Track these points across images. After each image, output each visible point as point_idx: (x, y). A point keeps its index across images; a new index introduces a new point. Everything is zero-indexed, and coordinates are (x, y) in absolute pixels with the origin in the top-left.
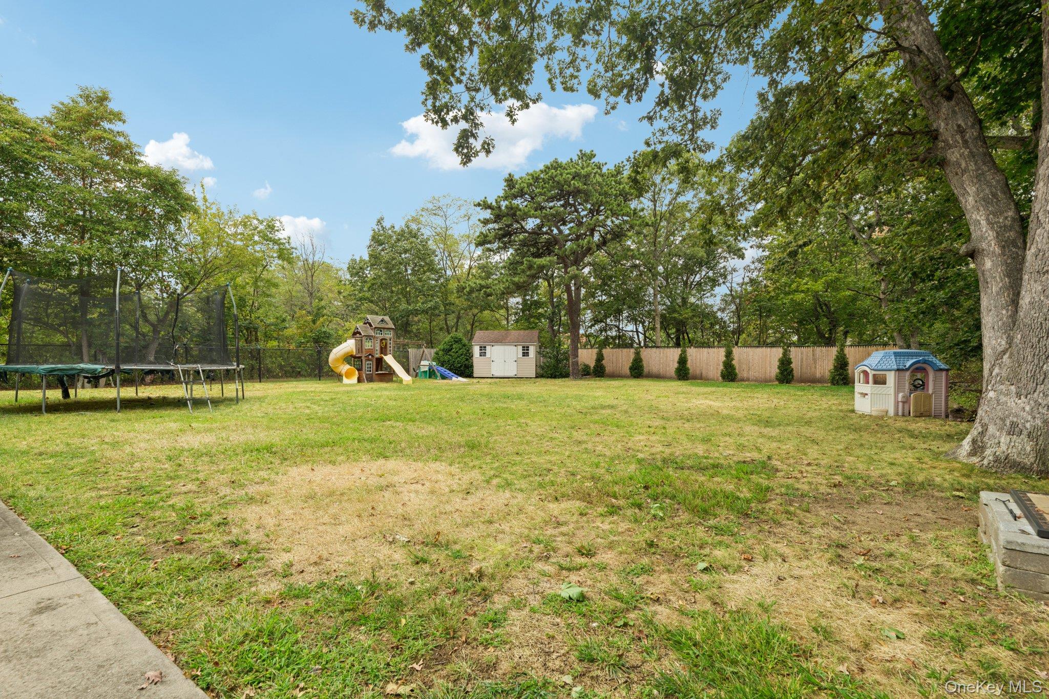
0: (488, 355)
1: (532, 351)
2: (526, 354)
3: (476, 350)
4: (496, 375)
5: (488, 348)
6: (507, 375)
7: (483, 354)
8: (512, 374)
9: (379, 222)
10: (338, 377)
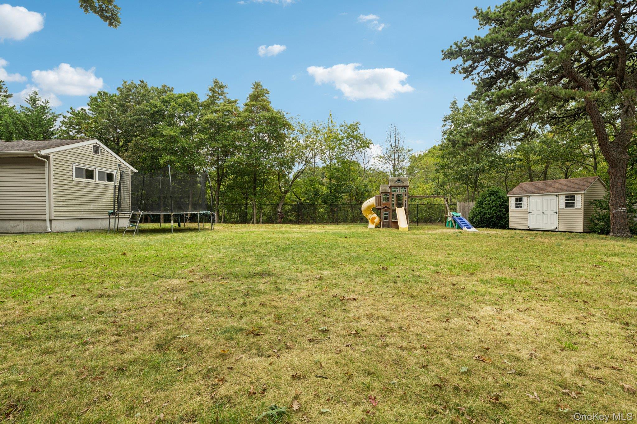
0: (524, 206)
1: (579, 201)
2: (570, 203)
3: (512, 202)
4: (533, 227)
5: (525, 199)
6: (545, 227)
7: (519, 205)
8: (552, 227)
9: (452, 104)
10: (364, 221)
